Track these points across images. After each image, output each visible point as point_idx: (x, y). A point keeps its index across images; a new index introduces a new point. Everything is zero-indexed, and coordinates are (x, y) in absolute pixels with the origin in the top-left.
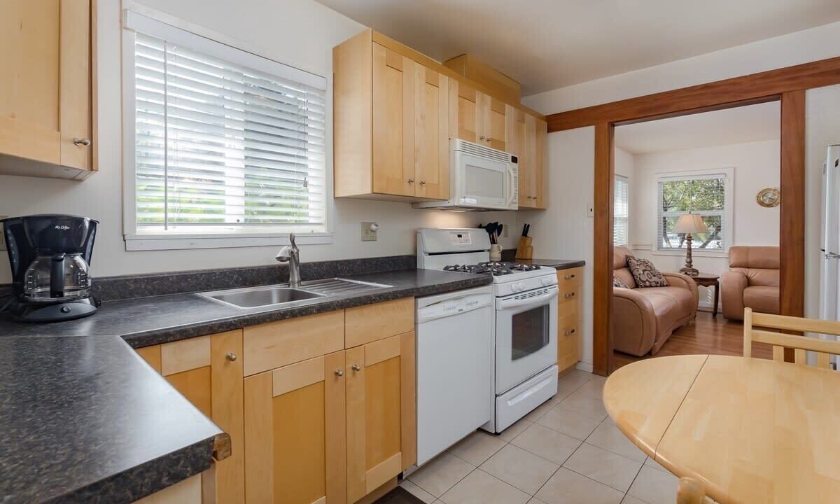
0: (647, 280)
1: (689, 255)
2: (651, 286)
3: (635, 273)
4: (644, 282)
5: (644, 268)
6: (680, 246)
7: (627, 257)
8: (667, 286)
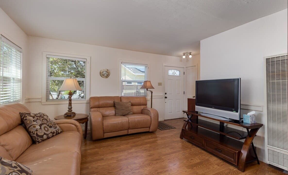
0: (45, 134)
1: (70, 104)
2: (48, 138)
3: (32, 130)
4: (42, 136)
5: (41, 123)
6: (57, 98)
7: (21, 114)
8: (61, 132)
